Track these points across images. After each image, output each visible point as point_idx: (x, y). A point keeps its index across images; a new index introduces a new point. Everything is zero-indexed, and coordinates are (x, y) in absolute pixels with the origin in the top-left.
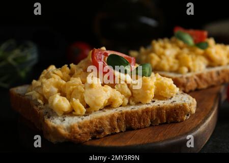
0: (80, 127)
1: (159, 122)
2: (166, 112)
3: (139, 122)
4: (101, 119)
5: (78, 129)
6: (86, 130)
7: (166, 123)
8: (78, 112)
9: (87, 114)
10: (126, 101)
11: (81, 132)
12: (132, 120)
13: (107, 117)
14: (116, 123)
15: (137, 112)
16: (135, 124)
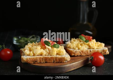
0: (30, 59)
1: (56, 62)
2: (58, 59)
3: (49, 61)
4: (37, 58)
5: (29, 59)
6: (31, 60)
7: (59, 62)
8: (31, 55)
9: (33, 56)
10: (47, 54)
11: (30, 60)
12: (47, 59)
13: (39, 57)
14: (41, 60)
15: (48, 58)
16: (48, 61)
